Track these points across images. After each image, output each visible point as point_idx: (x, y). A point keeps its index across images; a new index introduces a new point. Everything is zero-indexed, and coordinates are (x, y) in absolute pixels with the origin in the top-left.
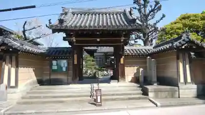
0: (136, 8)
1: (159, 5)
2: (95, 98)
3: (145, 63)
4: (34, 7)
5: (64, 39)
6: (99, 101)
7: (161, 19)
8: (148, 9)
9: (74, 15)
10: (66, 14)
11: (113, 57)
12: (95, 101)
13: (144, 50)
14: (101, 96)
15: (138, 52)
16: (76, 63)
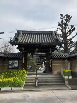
0: (59, 29)
1: (74, 28)
3: (64, 63)
4: (3, 33)
5: (17, 48)
6: (37, 85)
7: (75, 36)
8: (67, 30)
9: (23, 34)
11: (45, 58)
14: (38, 83)
15: (60, 57)
16: (24, 63)
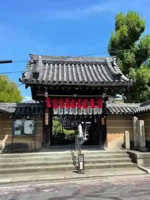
2: (77, 165)
3: (131, 124)
4: (11, 62)
6: (81, 168)
9: (45, 64)
10: (35, 62)
12: (77, 169)
13: (128, 109)
14: (84, 163)
15: (122, 111)
16: (47, 124)
